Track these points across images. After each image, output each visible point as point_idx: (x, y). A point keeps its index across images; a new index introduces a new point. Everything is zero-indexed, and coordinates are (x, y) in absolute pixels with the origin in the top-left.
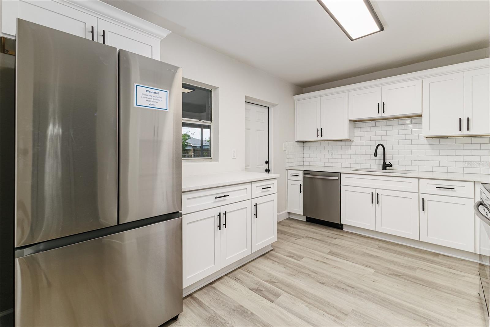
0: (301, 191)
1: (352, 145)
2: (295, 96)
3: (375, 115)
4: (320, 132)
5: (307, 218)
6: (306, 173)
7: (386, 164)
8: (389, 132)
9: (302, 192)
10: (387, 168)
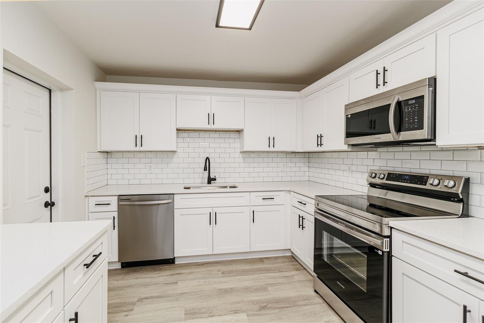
0: (114, 227)
1: (175, 157)
2: (96, 83)
3: (206, 126)
4: (139, 140)
5: (122, 264)
6: (121, 198)
7: (211, 177)
8: (212, 145)
9: (116, 228)
10: (212, 182)
